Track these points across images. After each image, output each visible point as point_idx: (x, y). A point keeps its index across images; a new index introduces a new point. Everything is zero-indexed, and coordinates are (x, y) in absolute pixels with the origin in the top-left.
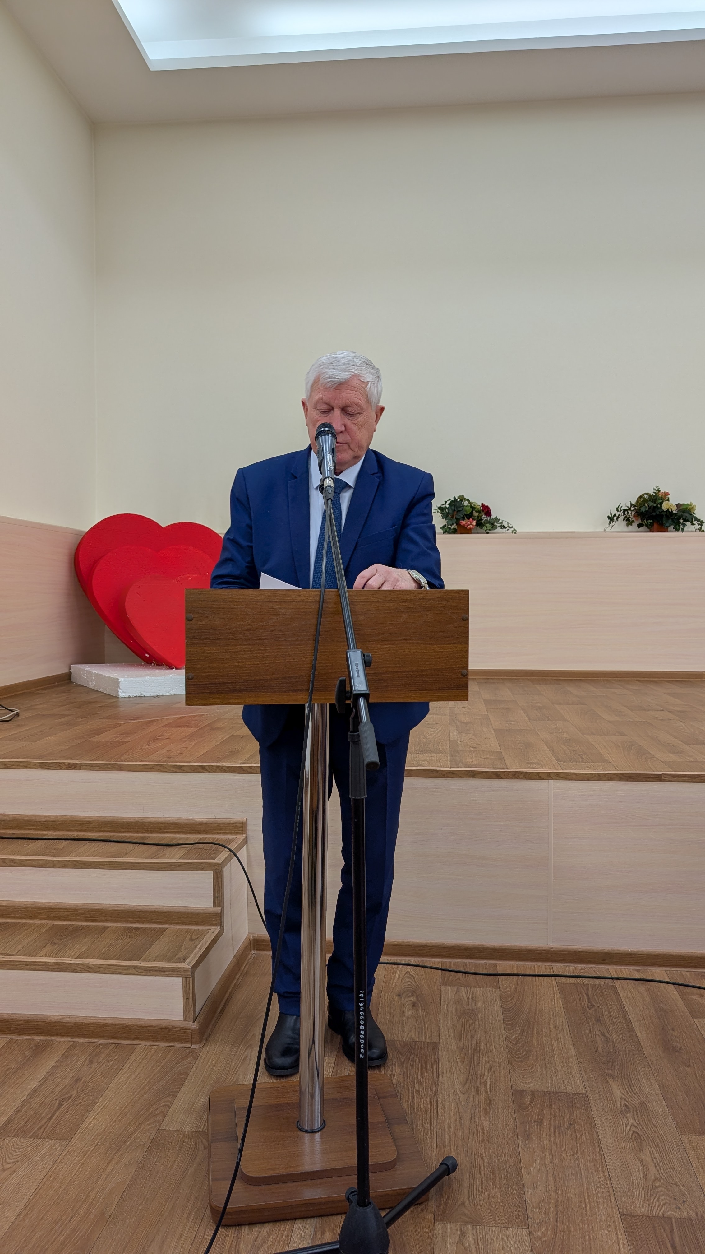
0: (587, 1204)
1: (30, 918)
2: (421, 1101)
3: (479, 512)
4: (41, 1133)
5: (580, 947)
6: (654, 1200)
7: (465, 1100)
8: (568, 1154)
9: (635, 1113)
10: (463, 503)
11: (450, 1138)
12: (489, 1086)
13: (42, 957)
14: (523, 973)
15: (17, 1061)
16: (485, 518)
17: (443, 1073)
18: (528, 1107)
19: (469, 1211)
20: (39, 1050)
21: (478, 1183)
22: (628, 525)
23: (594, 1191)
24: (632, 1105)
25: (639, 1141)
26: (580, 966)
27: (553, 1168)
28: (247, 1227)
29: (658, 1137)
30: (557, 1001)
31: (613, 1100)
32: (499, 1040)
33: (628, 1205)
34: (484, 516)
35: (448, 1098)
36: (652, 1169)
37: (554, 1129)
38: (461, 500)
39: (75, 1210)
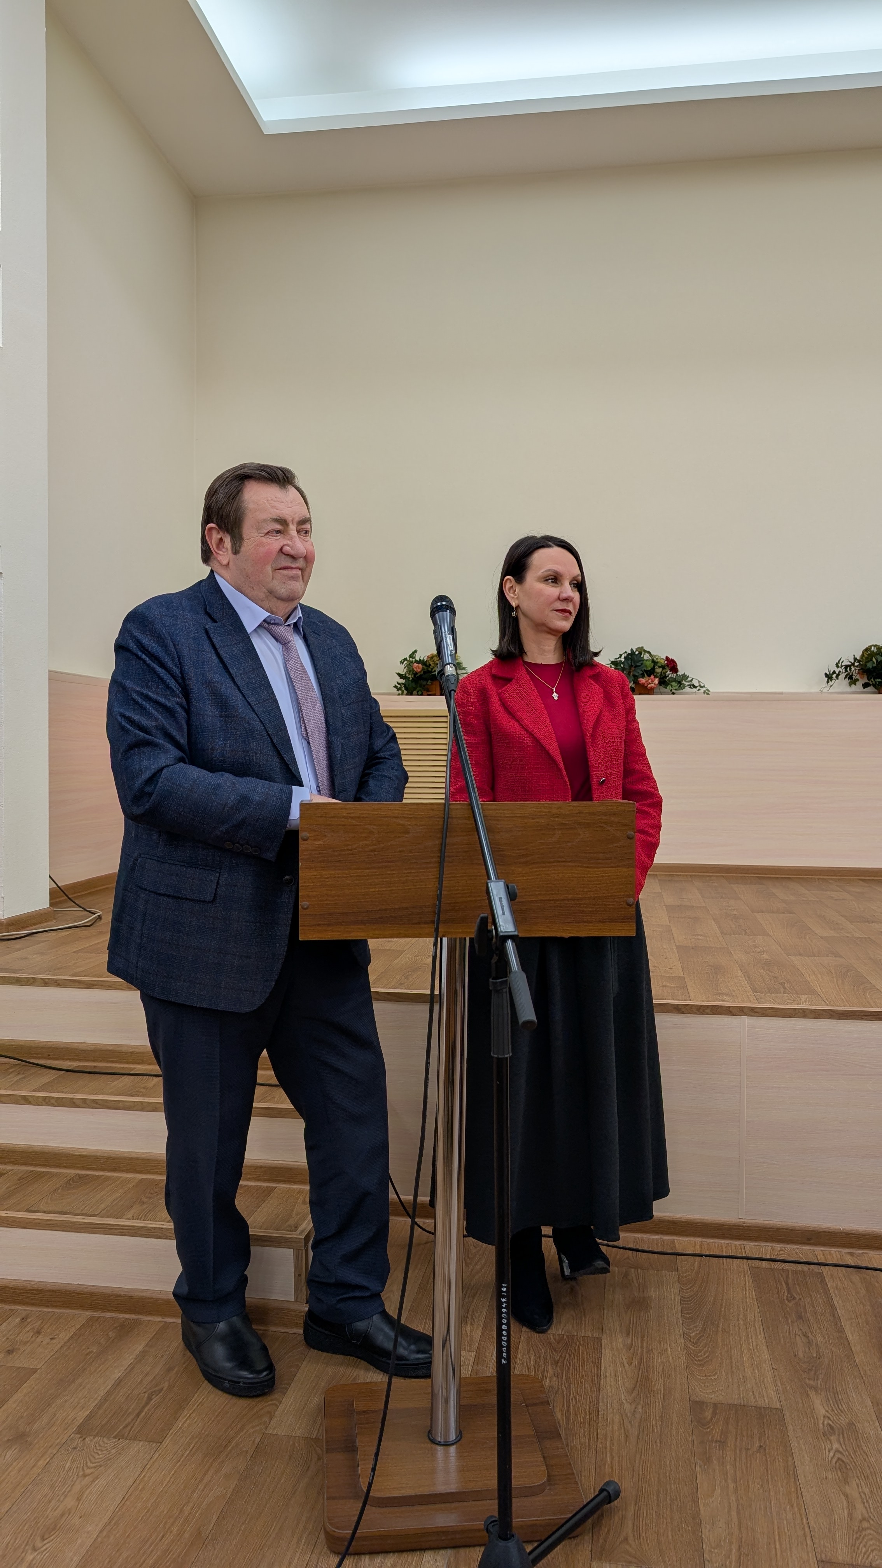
0: (778, 1546)
1: (114, 1170)
2: (579, 1410)
3: (663, 667)
4: (128, 1432)
5: (780, 1223)
6: (859, 1545)
7: (632, 1411)
8: (756, 1484)
9: (841, 1436)
10: (642, 656)
11: (612, 1458)
12: (661, 1396)
13: (129, 1219)
14: (707, 1253)
15: (99, 1343)
16: (670, 676)
17: (606, 1376)
18: (709, 1422)
19: (632, 1548)
20: (125, 1331)
21: (645, 1515)
22: (850, 684)
23: (786, 1531)
24: (837, 1425)
25: (845, 1471)
26: (779, 1246)
27: (737, 1500)
28: (367, 1557)
29: (868, 1466)
30: (749, 1289)
31: (814, 1418)
32: (675, 1337)
33: (827, 1550)
34: (669, 672)
35: (611, 1407)
36: (859, 1505)
37: (740, 1452)
38: (640, 653)
39: (167, 1528)
